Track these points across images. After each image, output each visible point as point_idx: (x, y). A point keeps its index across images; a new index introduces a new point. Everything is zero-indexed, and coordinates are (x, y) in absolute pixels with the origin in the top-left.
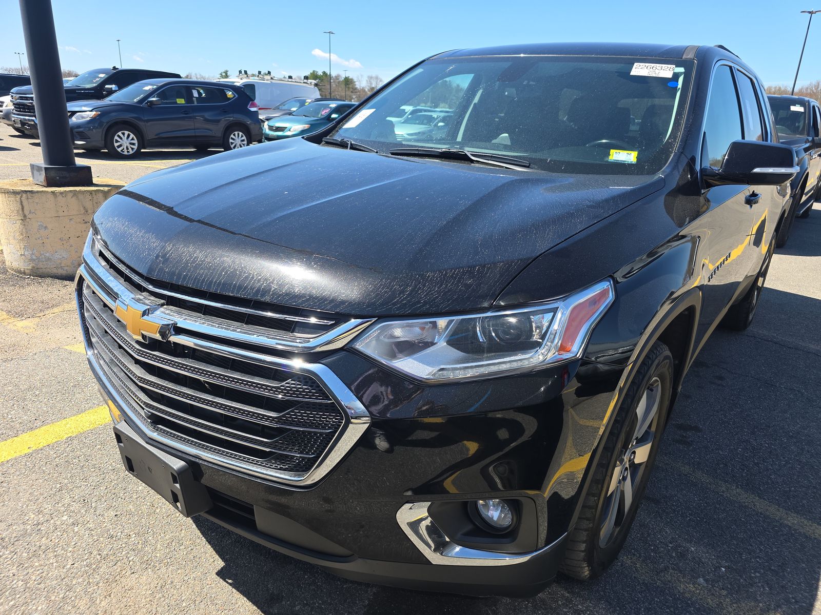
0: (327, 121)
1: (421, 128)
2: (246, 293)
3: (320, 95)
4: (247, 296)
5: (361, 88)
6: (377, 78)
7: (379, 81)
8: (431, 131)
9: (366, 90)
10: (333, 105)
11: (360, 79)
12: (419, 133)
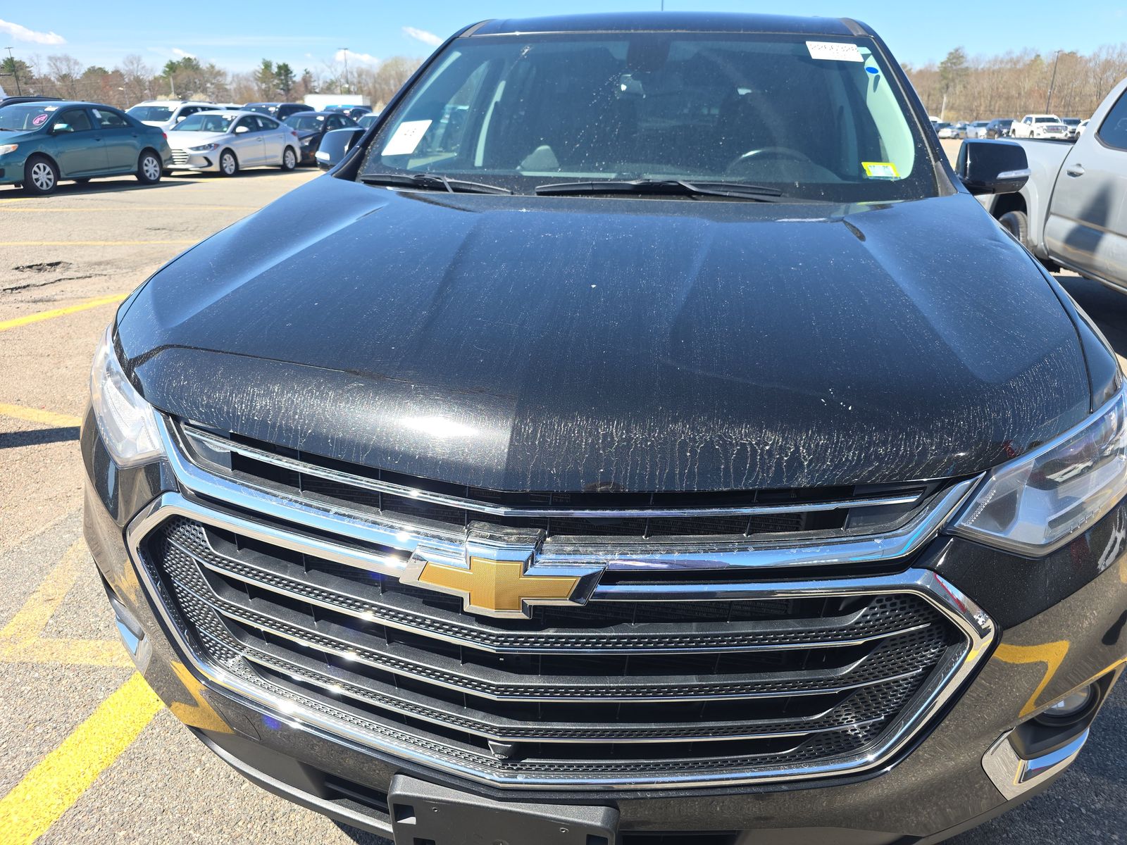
0: (47, 136)
1: (210, 138)
2: (755, 481)
3: (5, 91)
4: (761, 484)
5: (42, 76)
6: (67, 59)
7: (72, 63)
8: (227, 141)
9: (53, 79)
10: (52, 108)
11: (36, 61)
12: (210, 145)
